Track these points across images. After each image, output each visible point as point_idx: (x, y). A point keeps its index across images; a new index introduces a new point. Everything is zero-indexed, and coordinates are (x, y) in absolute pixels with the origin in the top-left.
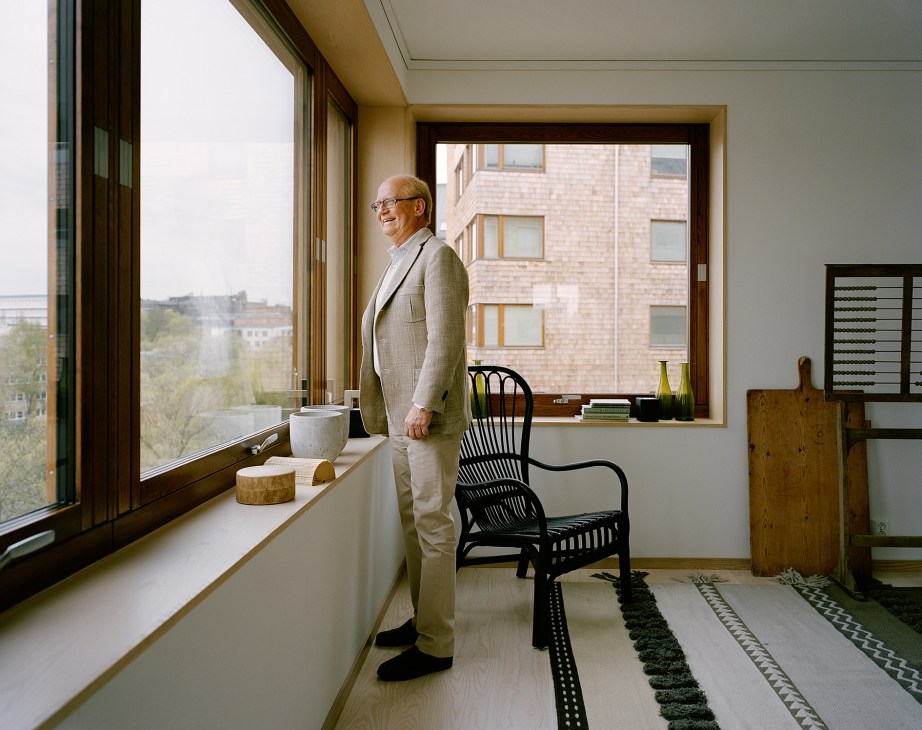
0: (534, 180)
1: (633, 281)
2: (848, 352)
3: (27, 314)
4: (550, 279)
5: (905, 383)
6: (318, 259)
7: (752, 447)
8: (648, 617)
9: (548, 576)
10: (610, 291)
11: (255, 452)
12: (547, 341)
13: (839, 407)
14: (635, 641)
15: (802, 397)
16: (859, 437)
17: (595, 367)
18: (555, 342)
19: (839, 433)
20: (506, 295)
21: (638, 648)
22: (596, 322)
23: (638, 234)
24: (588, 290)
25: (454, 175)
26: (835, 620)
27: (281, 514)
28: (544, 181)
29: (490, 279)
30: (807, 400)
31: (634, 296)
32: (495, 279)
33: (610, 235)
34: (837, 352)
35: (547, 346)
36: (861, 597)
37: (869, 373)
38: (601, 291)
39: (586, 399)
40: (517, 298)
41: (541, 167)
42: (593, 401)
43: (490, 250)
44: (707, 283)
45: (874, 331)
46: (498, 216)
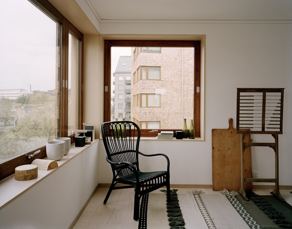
0: (158, 55)
1: (188, 87)
2: (244, 117)
3: (4, 95)
4: (162, 86)
5: (263, 128)
6: (64, 87)
7: (213, 148)
8: (175, 208)
9: (139, 195)
10: (181, 90)
11: (29, 157)
12: (161, 105)
13: (241, 135)
14: (169, 218)
15: (230, 131)
16: (248, 145)
17: (176, 113)
18: (164, 105)
19: (241, 144)
20: (149, 91)
21: (169, 220)
22: (176, 99)
23: (189, 72)
24: (174, 90)
25: (133, 53)
26: (238, 209)
27: (29, 183)
28: (161, 55)
29: (144, 86)
30: (231, 132)
31: (188, 91)
32: (145, 86)
33: (181, 72)
34: (241, 117)
35: (161, 107)
36: (248, 200)
37: (251, 124)
38: (178, 90)
39: (160, 131)
40: (152, 92)
41: (160, 51)
42: (162, 132)
43: (144, 77)
44: (200, 93)
45: (253, 110)
46: (146, 66)
